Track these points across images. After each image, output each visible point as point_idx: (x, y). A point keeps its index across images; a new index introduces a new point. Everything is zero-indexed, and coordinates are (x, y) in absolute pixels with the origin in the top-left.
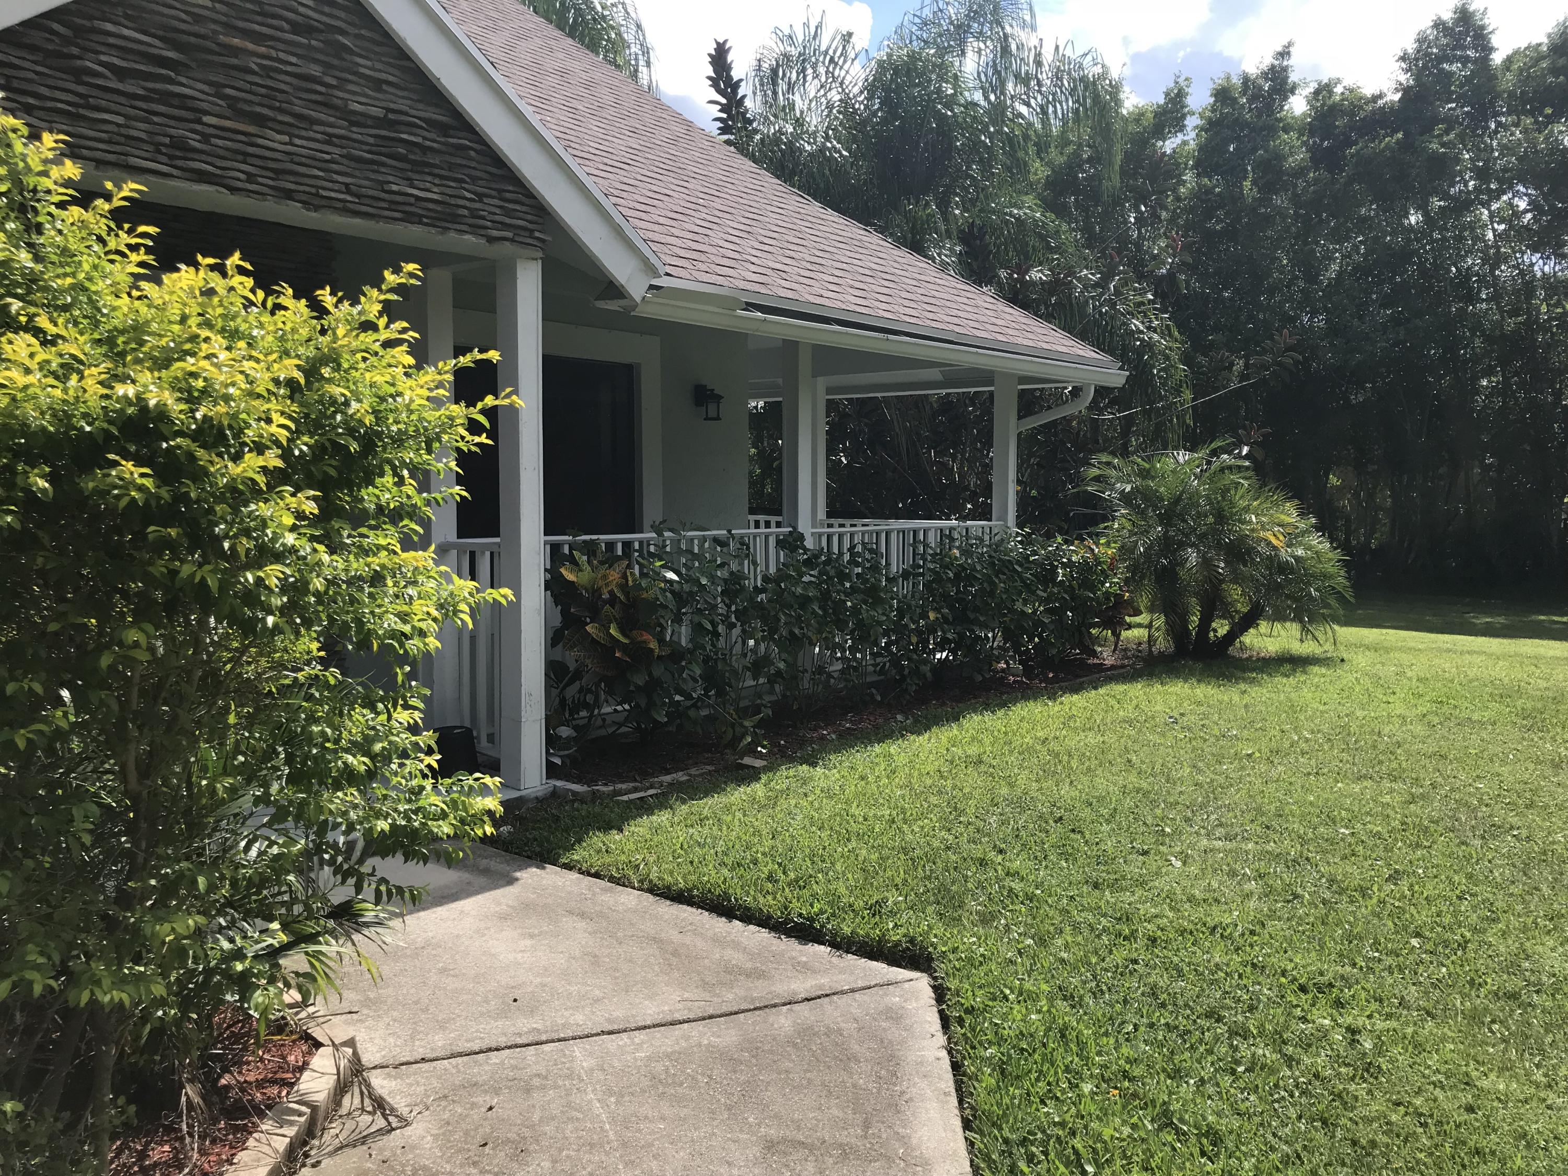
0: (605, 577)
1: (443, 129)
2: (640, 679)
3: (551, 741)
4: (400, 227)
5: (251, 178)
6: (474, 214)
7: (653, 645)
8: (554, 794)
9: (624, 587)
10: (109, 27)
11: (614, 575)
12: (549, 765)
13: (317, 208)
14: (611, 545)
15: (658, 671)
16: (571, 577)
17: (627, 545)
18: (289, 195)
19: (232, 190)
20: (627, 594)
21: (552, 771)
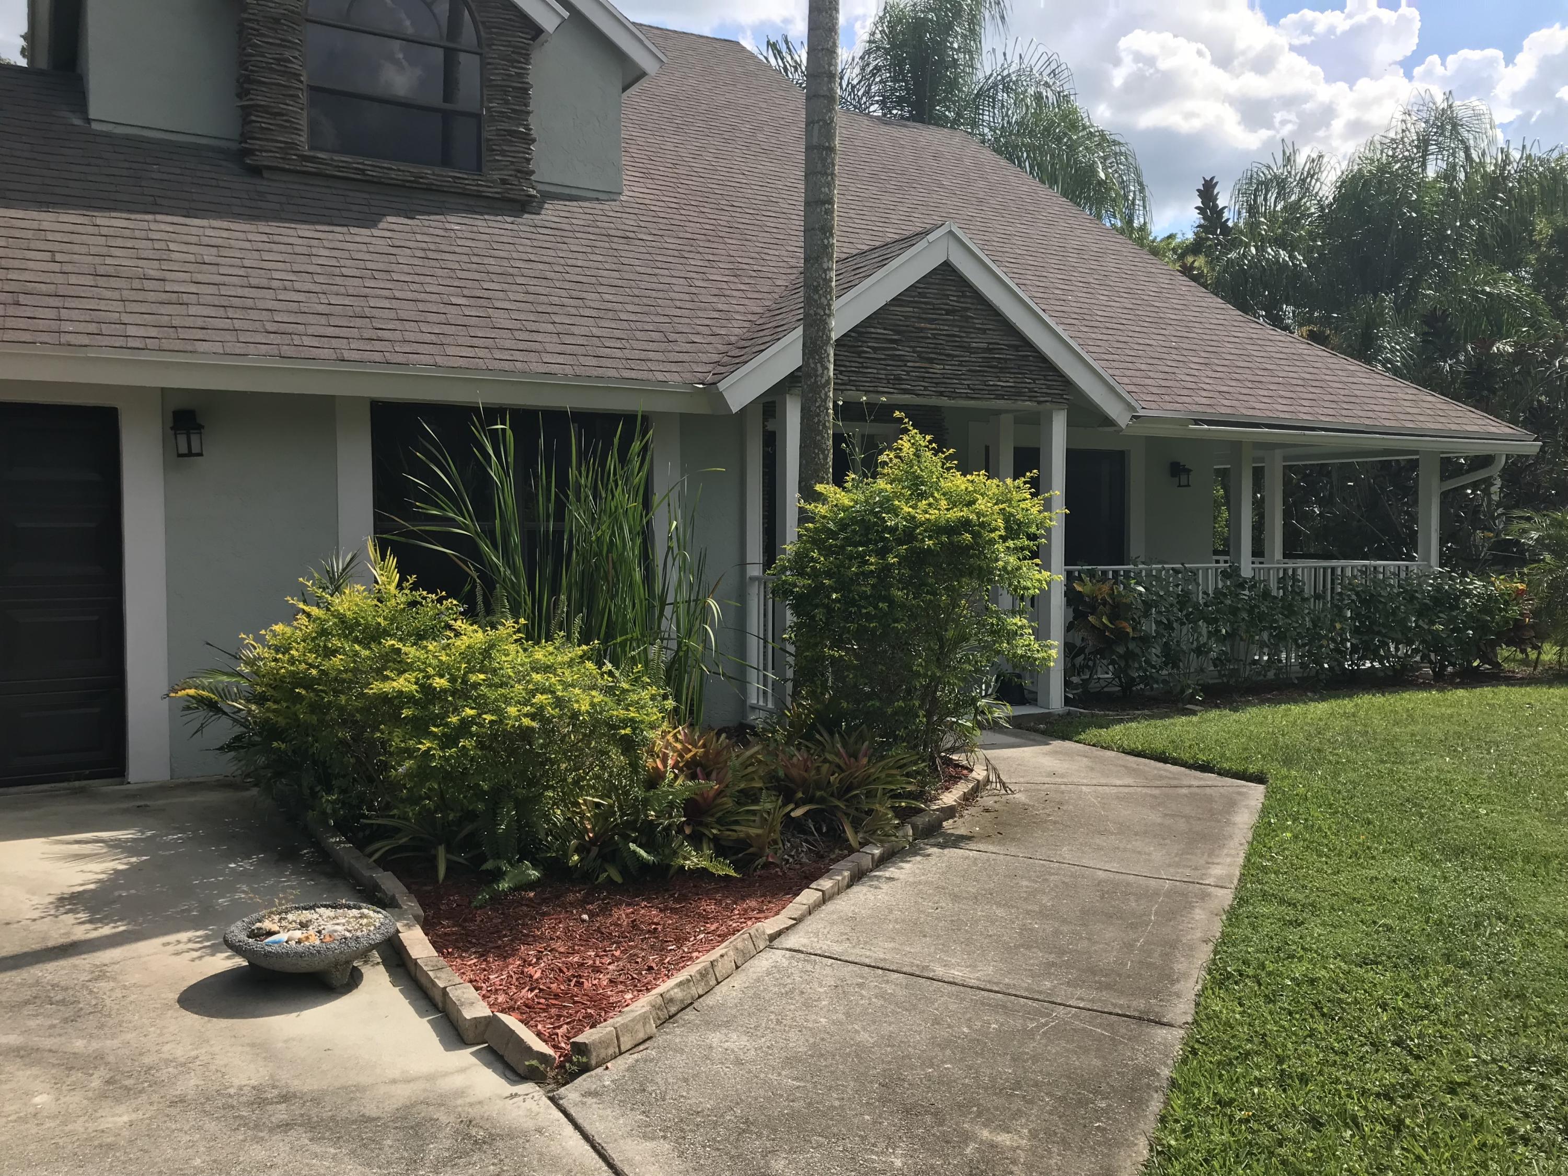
0: (1100, 589)
1: (1016, 348)
2: (1121, 650)
3: (1067, 684)
4: (994, 402)
5: (926, 388)
6: (1031, 390)
7: (1129, 630)
8: (1069, 713)
9: (1111, 595)
10: (873, 330)
11: (1106, 588)
12: (1066, 697)
13: (954, 398)
14: (1104, 573)
15: (1132, 646)
16: (1079, 589)
17: (1116, 572)
18: (941, 394)
19: (917, 395)
20: (1113, 599)
21: (1067, 701)
